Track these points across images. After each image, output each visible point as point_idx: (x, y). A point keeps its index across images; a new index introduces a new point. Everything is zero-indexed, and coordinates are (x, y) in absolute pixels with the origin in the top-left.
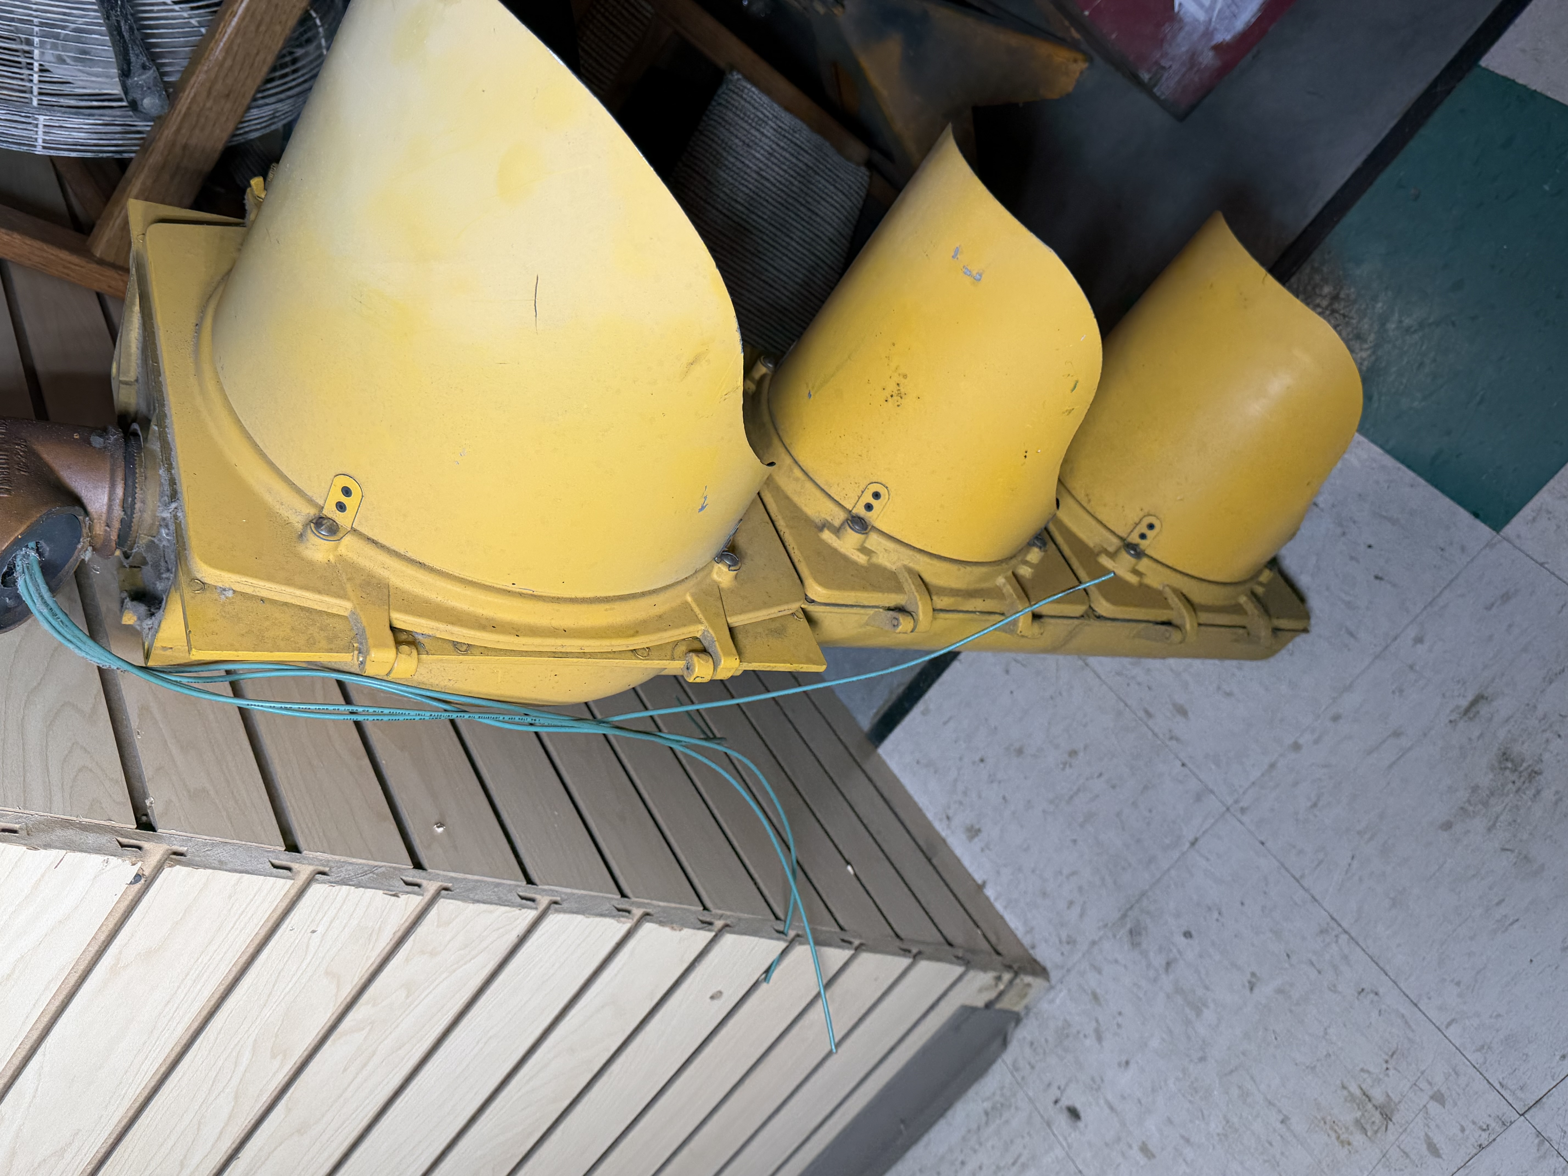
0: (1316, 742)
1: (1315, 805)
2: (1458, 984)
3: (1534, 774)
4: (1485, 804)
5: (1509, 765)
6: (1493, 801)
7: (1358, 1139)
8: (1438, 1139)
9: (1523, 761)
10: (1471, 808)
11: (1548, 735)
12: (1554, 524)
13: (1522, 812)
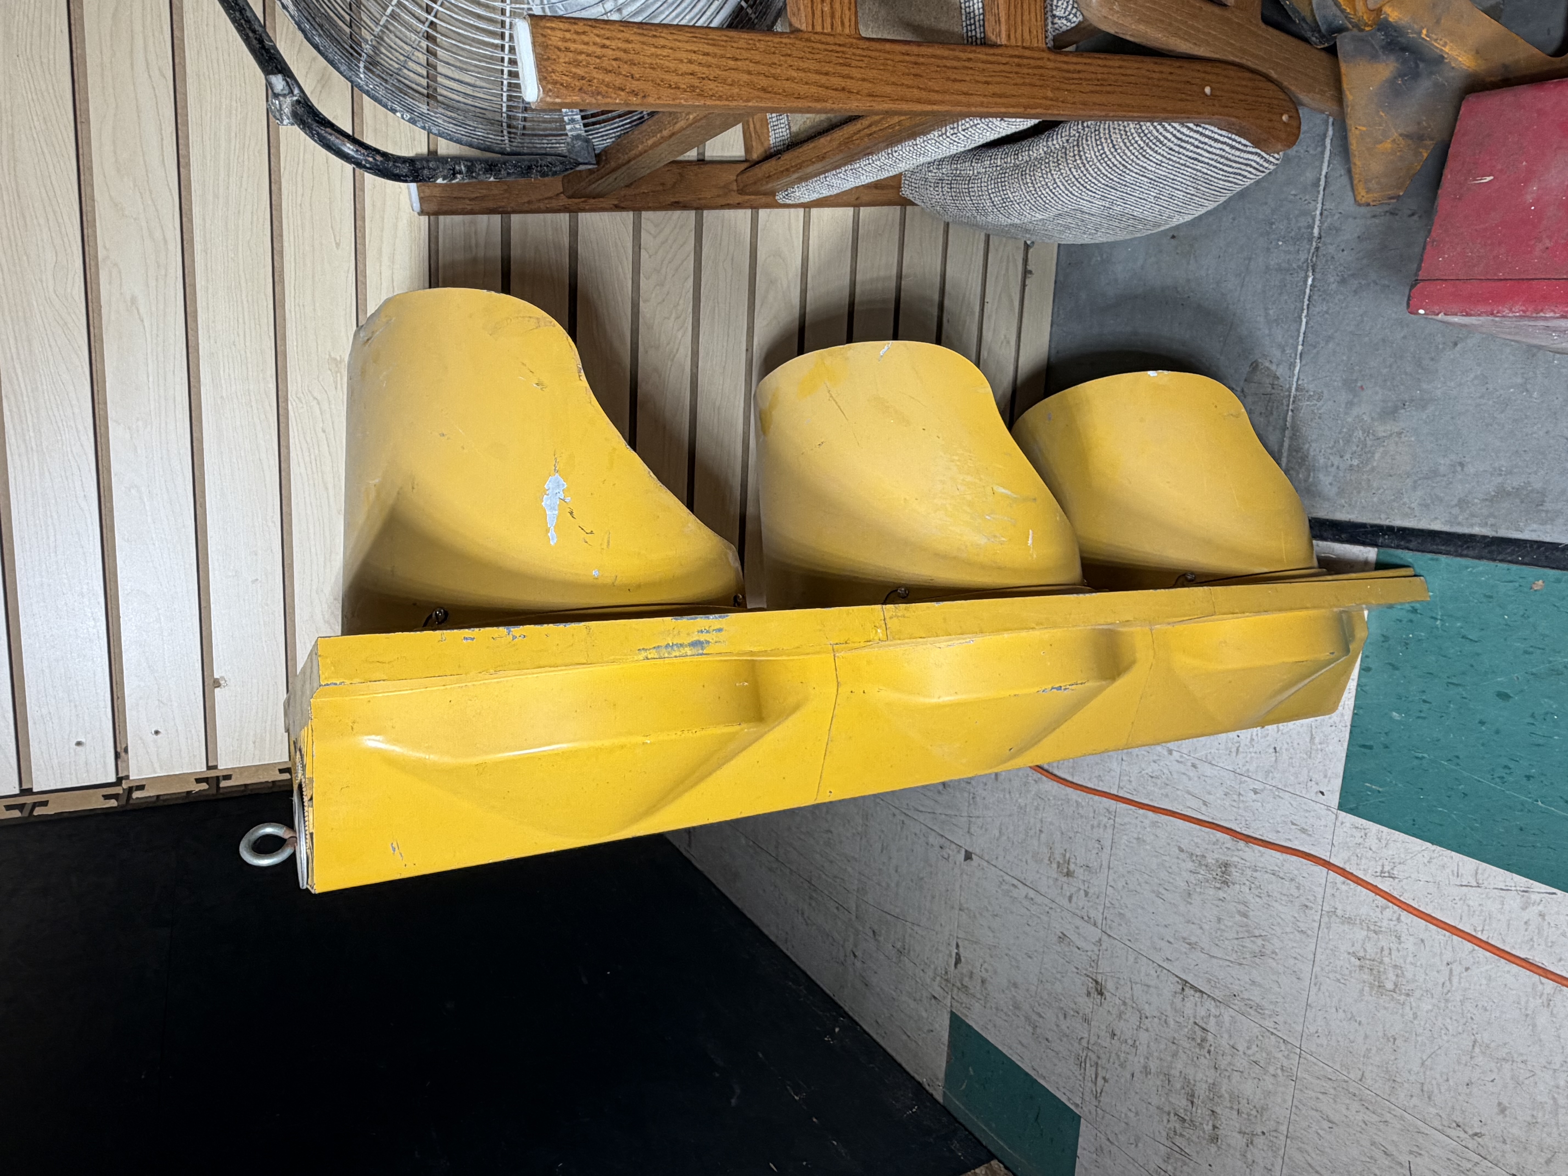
0: (1178, 761)
1: (1152, 777)
2: (1127, 884)
3: (1225, 883)
4: (1200, 864)
5: (1223, 869)
6: (1204, 868)
7: (1055, 866)
8: (1074, 899)
9: (1229, 875)
10: (1194, 858)
11: (1247, 883)
12: (1361, 840)
13: (1207, 884)
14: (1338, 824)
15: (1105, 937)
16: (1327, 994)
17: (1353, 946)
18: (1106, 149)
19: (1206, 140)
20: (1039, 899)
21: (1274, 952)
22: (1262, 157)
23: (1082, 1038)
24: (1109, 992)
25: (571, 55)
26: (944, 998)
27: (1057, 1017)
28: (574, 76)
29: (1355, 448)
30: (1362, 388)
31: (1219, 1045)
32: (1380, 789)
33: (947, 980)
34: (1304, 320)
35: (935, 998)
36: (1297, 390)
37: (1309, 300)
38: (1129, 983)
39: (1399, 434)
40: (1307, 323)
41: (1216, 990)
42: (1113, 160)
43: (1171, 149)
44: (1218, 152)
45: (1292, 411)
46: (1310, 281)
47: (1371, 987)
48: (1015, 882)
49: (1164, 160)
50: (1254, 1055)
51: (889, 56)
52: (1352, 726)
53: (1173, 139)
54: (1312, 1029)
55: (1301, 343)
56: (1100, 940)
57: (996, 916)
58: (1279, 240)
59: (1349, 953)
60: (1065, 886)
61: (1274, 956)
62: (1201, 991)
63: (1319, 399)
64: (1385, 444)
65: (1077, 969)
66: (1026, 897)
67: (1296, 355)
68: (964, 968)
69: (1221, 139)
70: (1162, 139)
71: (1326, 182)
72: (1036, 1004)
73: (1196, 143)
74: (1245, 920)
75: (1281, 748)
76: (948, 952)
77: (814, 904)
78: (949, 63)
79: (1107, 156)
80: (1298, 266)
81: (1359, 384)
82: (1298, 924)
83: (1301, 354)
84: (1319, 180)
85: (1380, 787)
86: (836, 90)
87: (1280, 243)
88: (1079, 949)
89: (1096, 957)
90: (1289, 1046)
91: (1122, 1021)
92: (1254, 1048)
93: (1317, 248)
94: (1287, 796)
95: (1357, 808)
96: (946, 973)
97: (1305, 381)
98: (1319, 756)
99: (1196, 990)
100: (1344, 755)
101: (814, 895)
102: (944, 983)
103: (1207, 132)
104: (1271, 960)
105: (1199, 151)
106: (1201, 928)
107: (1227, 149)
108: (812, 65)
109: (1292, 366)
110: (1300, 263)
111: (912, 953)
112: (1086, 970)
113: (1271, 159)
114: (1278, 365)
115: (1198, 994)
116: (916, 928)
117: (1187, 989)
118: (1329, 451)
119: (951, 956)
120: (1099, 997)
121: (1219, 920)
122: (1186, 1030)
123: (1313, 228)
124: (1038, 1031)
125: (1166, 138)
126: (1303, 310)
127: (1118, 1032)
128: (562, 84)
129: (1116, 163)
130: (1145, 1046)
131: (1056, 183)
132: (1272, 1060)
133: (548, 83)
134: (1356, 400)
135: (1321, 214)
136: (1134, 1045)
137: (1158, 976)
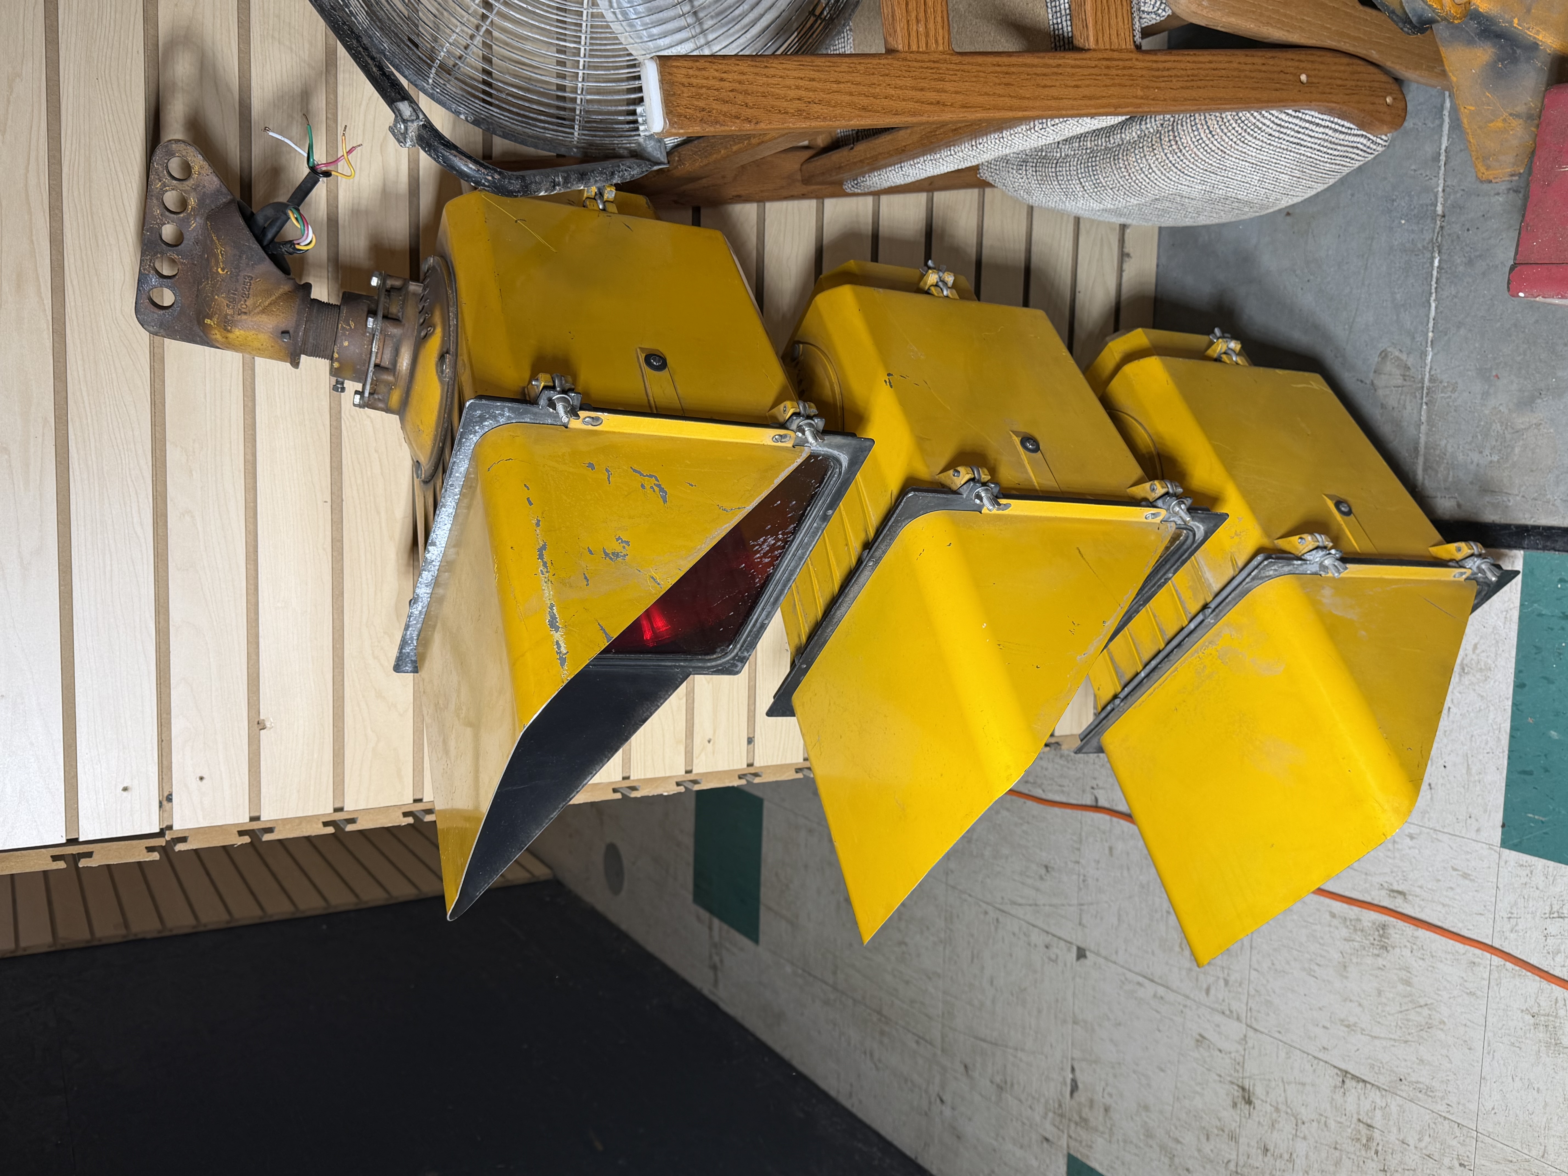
2: (1273, 964)
3: (1385, 948)
5: (1381, 932)
6: (1359, 933)
8: (1213, 991)
9: (1388, 939)
10: (1348, 923)
11: (1408, 945)
12: (1526, 880)
13: (1364, 953)
14: (1502, 863)
15: (1251, 1033)
16: (1502, 1062)
17: (1526, 1001)
18: (1203, 135)
19: (1307, 125)
20: (1171, 997)
21: (1442, 1022)
22: (1369, 139)
23: (1229, 1161)
24: (1258, 1098)
25: (693, 89)
26: (1059, 1138)
27: (1199, 1139)
28: (696, 108)
29: (1494, 443)
30: (1497, 376)
31: (1387, 1142)
32: (1543, 819)
33: (1062, 1116)
34: (1433, 305)
35: (1047, 1140)
36: (1430, 380)
37: (1436, 283)
38: (1281, 1084)
39: (1538, 425)
40: (1436, 308)
41: (1381, 1077)
42: (1210, 145)
43: (1270, 135)
44: (1320, 136)
45: (1426, 404)
46: (1436, 263)
47: (1548, 1045)
48: (1140, 979)
49: (1264, 145)
50: (1426, 1147)
51: (981, 69)
52: (1511, 751)
53: (1271, 125)
54: (1489, 1105)
55: (1431, 329)
56: (1245, 1036)
57: (1120, 1024)
58: (1401, 218)
59: (1522, 1011)
60: (1201, 977)
61: (1442, 1026)
62: (1364, 1081)
63: (1454, 390)
64: (1525, 437)
65: (1220, 1076)
66: (1155, 996)
67: (1427, 343)
68: (1082, 1096)
69: (1323, 123)
70: (1260, 125)
71: (1446, 157)
72: (1173, 1128)
73: (1297, 128)
74: (1409, 988)
75: (1436, 784)
76: (1061, 1079)
77: (886, 1040)
78: (1039, 70)
79: (1204, 142)
80: (1423, 247)
81: (1494, 374)
82: (1467, 985)
83: (1432, 342)
84: (1439, 154)
85: (1544, 817)
86: (932, 103)
87: (1403, 222)
88: (1220, 1051)
89: (1241, 1059)
90: (1465, 1130)
91: (1275, 1132)
92: (1427, 1139)
93: (1442, 227)
94: (1445, 838)
95: (1520, 842)
96: (1060, 1106)
97: (1438, 371)
98: (1478, 788)
99: (1359, 1080)
100: (1504, 785)
101: (887, 1029)
102: (1058, 1119)
103: (1307, 118)
104: (1440, 1032)
105: (1300, 136)
106: (1360, 1005)
107: (1330, 132)
108: (909, 82)
109: (1424, 354)
110: (1425, 243)
111: (1016, 1086)
112: (1231, 1076)
113: (1379, 141)
114: (1408, 354)
115: (1361, 1084)
116: (1020, 1054)
117: (1347, 1081)
118: (1467, 447)
119: (1065, 1083)
120: (1247, 1106)
121: (1380, 993)
122: (1349, 1130)
123: (1436, 206)
124: (1177, 1160)
125: (1264, 124)
126: (1431, 293)
127: (1271, 1147)
128: (685, 117)
129: (1214, 148)
130: (1304, 1159)
131: (1151, 168)
132: (1447, 1150)
133: (674, 116)
134: (1492, 391)
135: (1443, 191)
136: (1291, 1160)
137: (1314, 1071)
